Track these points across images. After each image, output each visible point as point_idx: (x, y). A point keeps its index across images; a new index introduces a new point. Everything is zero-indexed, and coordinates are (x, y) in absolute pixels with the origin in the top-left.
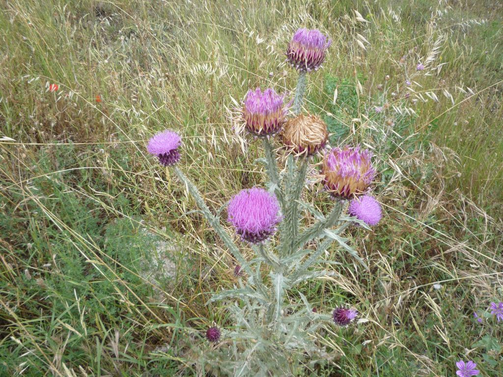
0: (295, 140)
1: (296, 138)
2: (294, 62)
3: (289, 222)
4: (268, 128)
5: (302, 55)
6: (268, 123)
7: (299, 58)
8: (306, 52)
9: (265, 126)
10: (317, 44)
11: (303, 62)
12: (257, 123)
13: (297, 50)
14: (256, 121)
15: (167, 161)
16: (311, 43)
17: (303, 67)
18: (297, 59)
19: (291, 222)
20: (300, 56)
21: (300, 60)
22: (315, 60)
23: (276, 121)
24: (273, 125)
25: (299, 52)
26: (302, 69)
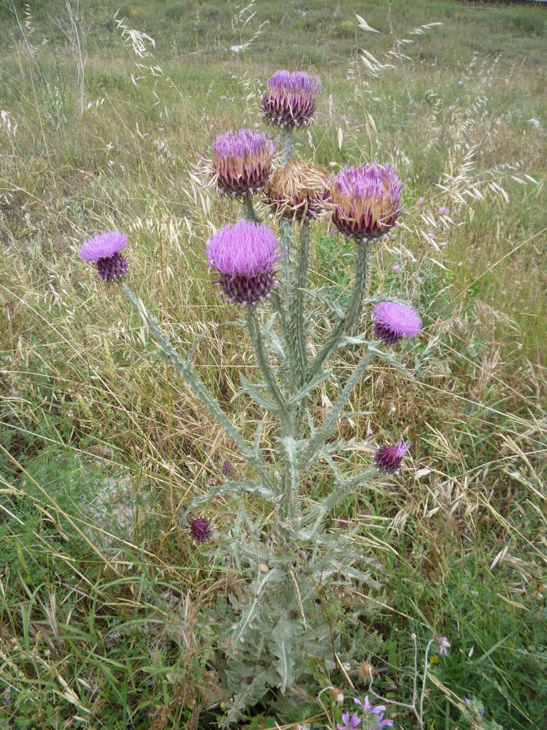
0: (287, 192)
1: (290, 187)
2: (275, 113)
3: (294, 344)
4: (249, 176)
5: (285, 102)
6: (248, 168)
7: (280, 105)
8: (289, 97)
9: (245, 172)
10: (303, 85)
11: (286, 111)
12: (234, 170)
13: (276, 95)
14: (232, 168)
15: (110, 271)
16: (294, 85)
17: (287, 120)
18: (278, 108)
19: (297, 342)
20: (282, 103)
21: (283, 109)
22: (302, 107)
23: (259, 166)
24: (256, 171)
25: (280, 98)
26: (286, 123)
